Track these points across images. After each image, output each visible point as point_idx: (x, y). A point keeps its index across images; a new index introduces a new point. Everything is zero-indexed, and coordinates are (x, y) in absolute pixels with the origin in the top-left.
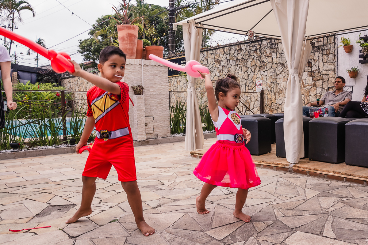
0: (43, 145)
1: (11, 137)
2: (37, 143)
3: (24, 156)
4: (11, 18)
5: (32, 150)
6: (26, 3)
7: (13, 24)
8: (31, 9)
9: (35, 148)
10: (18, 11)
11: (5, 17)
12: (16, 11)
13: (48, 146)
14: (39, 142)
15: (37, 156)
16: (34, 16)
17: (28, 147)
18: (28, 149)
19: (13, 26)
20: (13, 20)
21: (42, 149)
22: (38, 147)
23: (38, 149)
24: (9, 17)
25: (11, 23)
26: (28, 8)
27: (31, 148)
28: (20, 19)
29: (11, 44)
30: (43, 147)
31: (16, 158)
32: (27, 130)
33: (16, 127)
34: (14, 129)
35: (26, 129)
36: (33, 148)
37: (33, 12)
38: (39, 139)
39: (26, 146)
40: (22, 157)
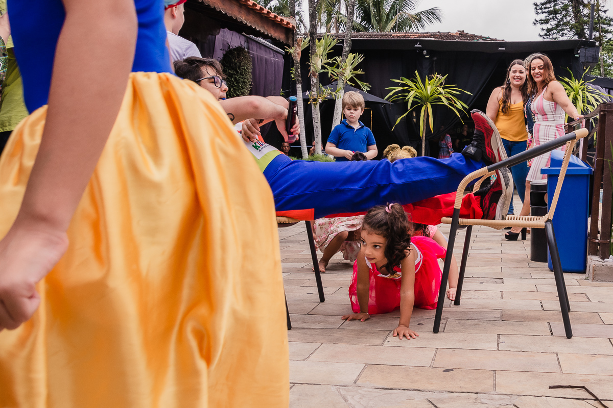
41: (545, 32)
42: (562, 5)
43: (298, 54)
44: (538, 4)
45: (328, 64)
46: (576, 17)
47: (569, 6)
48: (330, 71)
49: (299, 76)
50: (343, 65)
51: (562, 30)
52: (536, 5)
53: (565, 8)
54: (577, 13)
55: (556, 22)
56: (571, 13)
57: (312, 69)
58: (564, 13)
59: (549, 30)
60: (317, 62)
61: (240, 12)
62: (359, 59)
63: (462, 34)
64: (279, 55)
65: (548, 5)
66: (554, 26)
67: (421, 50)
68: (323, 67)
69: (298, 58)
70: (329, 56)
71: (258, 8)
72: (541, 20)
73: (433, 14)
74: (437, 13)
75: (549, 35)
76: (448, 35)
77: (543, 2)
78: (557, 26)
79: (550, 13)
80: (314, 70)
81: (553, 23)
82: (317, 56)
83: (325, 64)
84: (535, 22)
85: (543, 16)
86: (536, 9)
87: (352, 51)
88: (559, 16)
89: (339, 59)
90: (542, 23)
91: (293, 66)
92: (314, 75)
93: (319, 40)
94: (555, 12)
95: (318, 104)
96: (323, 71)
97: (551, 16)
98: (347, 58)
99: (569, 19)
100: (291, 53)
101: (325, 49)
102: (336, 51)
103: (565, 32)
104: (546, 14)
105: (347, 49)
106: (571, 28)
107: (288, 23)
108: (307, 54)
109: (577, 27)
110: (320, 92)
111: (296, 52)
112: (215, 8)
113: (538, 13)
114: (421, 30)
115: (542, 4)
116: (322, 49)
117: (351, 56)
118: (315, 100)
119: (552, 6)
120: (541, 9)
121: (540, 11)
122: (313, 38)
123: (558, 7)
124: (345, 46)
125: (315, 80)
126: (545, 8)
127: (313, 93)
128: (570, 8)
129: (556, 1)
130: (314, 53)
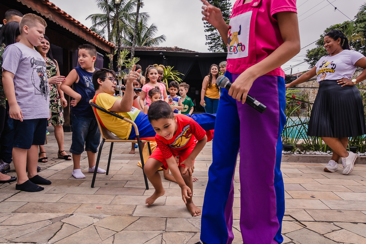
0: (316, 150)
1: (283, 138)
2: (309, 147)
3: (297, 160)
5: (304, 154)
9: (307, 153)
13: (321, 151)
14: (311, 146)
15: (310, 162)
17: (300, 150)
18: (300, 153)
21: (315, 154)
22: (311, 152)
23: (311, 154)
27: (303, 151)
30: (316, 152)
31: (288, 162)
32: (301, 131)
33: (290, 127)
34: (287, 129)
35: (299, 131)
36: (305, 152)
38: (311, 143)
39: (298, 149)
40: (295, 162)
41: (210, 47)
42: (217, 36)
43: (112, 57)
44: (207, 35)
45: (126, 62)
47: (220, 37)
48: (127, 66)
49: (112, 67)
50: (131, 62)
51: (218, 47)
52: (206, 36)
53: (218, 38)
55: (215, 44)
56: (221, 40)
57: (119, 64)
58: (218, 40)
59: (212, 47)
60: (121, 62)
61: (93, 40)
62: (138, 60)
63: (176, 48)
64: (101, 57)
65: (211, 36)
66: (214, 45)
67: (162, 55)
68: (123, 64)
69: (112, 59)
70: (127, 58)
71: (101, 39)
72: (208, 43)
75: (212, 49)
76: (171, 49)
78: (215, 45)
79: (212, 39)
80: (119, 65)
81: (214, 44)
82: (121, 58)
83: (124, 62)
85: (209, 41)
86: (206, 38)
87: (135, 56)
88: (216, 41)
89: (129, 60)
90: (209, 44)
91: (109, 63)
92: (120, 67)
93: (122, 51)
94: (215, 39)
95: (121, 80)
96: (124, 65)
97: (213, 41)
98: (133, 59)
99: (220, 42)
100: (108, 57)
101: (124, 56)
102: (129, 56)
103: (219, 48)
104: (211, 40)
105: (133, 55)
106: (221, 46)
107: (112, 45)
108: (116, 58)
109: (223, 46)
110: (122, 74)
111: (111, 57)
112: (84, 39)
113: (207, 40)
114: (158, 46)
115: (209, 36)
116: (123, 56)
117: (134, 58)
118: (120, 78)
119: (213, 36)
120: (208, 38)
121: (208, 39)
122: (119, 50)
123: (215, 37)
124: (132, 54)
125: (120, 69)
126: (210, 38)
127: (119, 75)
128: (221, 38)
129: (215, 34)
130: (120, 57)
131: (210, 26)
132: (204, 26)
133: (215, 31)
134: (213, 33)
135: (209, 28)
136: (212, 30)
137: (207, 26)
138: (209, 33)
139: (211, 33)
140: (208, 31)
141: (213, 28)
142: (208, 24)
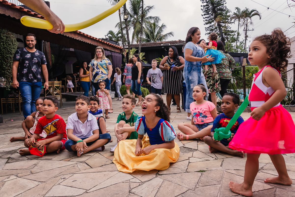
4: (246, 24)
6: (255, 11)
7: (247, 27)
8: (258, 15)
10: (250, 18)
11: (242, 23)
12: (249, 18)
16: (260, 18)
19: (247, 29)
20: (247, 25)
24: (245, 23)
25: (246, 27)
26: (257, 14)
28: (251, 23)
29: (246, 41)
37: (260, 16)
42: (215, 27)
44: (207, 28)
46: (220, 31)
47: (217, 27)
49: (126, 61)
53: (216, 28)
54: (220, 29)
56: (218, 30)
58: (216, 30)
63: (180, 41)
64: (120, 54)
65: (210, 28)
67: (164, 49)
72: (208, 33)
73: (171, 34)
74: (172, 34)
76: (175, 41)
77: (208, 27)
84: (206, 34)
85: (208, 32)
86: (206, 29)
90: (208, 34)
91: (124, 58)
97: (211, 31)
99: (217, 32)
101: (133, 52)
105: (140, 51)
107: (121, 48)
111: (125, 54)
113: (207, 31)
115: (208, 28)
116: (132, 52)
117: (141, 53)
120: (207, 29)
121: (207, 30)
122: (129, 49)
123: (213, 28)
126: (209, 29)
128: (218, 28)
129: (213, 26)
130: (130, 54)
131: (208, 20)
132: (204, 21)
133: (213, 23)
134: (211, 25)
135: (208, 22)
136: (211, 23)
137: (206, 20)
138: (208, 25)
139: (210, 25)
140: (207, 24)
141: (211, 21)
142: (206, 19)
